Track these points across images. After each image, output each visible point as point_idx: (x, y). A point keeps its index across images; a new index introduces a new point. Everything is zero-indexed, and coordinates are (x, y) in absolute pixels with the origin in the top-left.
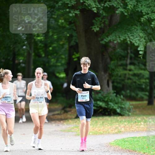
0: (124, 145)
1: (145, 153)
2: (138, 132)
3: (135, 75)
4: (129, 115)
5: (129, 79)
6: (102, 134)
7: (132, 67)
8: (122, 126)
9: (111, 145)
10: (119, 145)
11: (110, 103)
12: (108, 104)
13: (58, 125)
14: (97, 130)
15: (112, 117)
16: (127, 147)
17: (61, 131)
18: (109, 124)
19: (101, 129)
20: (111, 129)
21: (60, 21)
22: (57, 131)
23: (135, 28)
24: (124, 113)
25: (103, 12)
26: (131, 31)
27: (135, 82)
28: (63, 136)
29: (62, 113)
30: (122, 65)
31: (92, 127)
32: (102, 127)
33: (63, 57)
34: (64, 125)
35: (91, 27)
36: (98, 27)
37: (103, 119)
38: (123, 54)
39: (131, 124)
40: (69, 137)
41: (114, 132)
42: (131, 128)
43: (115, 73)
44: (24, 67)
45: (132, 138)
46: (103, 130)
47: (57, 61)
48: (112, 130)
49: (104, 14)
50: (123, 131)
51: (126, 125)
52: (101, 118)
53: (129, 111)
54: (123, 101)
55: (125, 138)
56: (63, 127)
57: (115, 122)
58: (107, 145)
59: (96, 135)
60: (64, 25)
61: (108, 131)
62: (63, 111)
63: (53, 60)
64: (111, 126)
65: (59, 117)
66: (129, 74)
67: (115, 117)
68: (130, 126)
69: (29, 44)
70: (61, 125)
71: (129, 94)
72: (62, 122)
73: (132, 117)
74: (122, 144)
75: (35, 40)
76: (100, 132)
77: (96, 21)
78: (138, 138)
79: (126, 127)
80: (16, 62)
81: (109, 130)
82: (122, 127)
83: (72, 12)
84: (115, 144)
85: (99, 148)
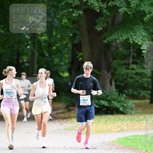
0: (127, 143)
1: (147, 151)
2: (140, 130)
3: (137, 74)
4: (131, 114)
5: (131, 78)
6: (105, 132)
7: (135, 66)
8: (125, 124)
9: (114, 143)
10: (122, 144)
11: (112, 102)
12: (111, 103)
13: (62, 124)
14: (100, 129)
15: (115, 116)
16: (129, 145)
17: (65, 129)
18: (111, 122)
19: (104, 127)
20: (114, 127)
21: (64, 21)
22: (61, 130)
23: (138, 27)
24: (127, 111)
25: (106, 11)
26: (133, 30)
27: (138, 81)
28: (66, 134)
29: (65, 112)
30: (124, 64)
31: (95, 126)
32: (104, 126)
33: (67, 56)
34: (68, 123)
35: (94, 27)
36: (101, 27)
37: (106, 118)
38: (125, 53)
39: (134, 123)
40: (72, 135)
41: (117, 130)
42: (133, 126)
43: (118, 72)
44: (28, 67)
45: (135, 136)
46: (106, 129)
47: (61, 60)
48: (114, 129)
49: (108, 14)
50: (125, 130)
51: (128, 124)
52: (104, 116)
53: (132, 109)
54: (126, 100)
55: (127, 136)
56: (67, 125)
57: (118, 121)
58: (110, 143)
59: (99, 133)
60: (67, 25)
61: (111, 129)
62: (66, 110)
63: (56, 59)
64: (113, 124)
65: (63, 115)
66: (132, 73)
67: (118, 116)
68: (133, 124)
69: (33, 44)
70: (64, 124)
71: (131, 93)
72: (65, 120)
73: (134, 116)
74: (125, 142)
75: (39, 39)
76: (103, 130)
77: (99, 21)
78: (141, 136)
79: (128, 125)
80: (21, 61)
82: (125, 126)
83: (75, 12)
84: (118, 142)
85: (101, 146)
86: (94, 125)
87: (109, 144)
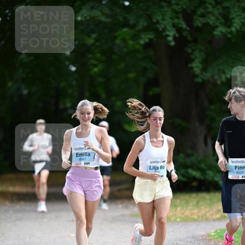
6: (194, 220)
9: (210, 238)
11: (208, 172)
12: (205, 173)
13: (127, 207)
14: (189, 215)
17: (132, 215)
18: (206, 204)
19: (194, 212)
20: (211, 212)
22: (126, 216)
29: (132, 187)
31: (181, 210)
32: (195, 210)
41: (215, 218)
46: (198, 214)
48: (211, 214)
52: (194, 195)
56: (135, 209)
57: (217, 202)
58: (205, 238)
59: (187, 221)
61: (205, 215)
64: (210, 207)
67: (217, 194)
72: (132, 201)
76: (192, 217)
80: (61, 106)
81: (208, 215)
84: (216, 236)
85: (191, 242)
86: (179, 209)
87: (203, 239)
